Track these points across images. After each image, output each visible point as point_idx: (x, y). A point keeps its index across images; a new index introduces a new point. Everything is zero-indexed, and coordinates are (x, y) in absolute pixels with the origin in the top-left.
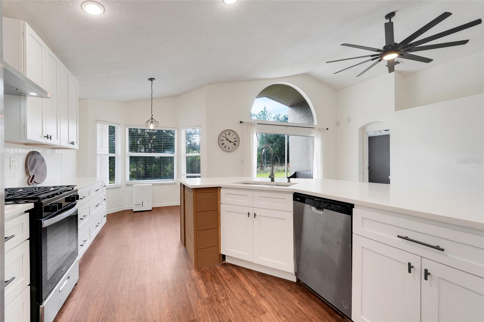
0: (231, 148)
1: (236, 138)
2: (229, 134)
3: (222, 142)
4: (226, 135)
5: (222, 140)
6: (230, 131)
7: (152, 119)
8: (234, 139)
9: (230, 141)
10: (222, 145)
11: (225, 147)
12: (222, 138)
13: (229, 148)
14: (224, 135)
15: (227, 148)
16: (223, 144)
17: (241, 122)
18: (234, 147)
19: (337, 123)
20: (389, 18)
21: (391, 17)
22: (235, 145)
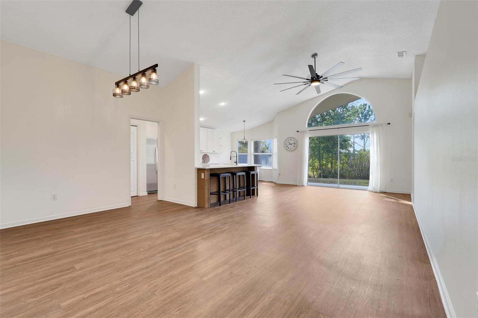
1: (295, 142)
2: (291, 140)
3: (287, 145)
6: (291, 138)
7: (244, 138)
9: (291, 144)
12: (287, 143)
13: (291, 149)
14: (288, 141)
15: (289, 149)
16: (287, 146)
17: (297, 131)
18: (294, 147)
19: (409, 114)
20: (314, 57)
21: (315, 56)
22: (294, 146)
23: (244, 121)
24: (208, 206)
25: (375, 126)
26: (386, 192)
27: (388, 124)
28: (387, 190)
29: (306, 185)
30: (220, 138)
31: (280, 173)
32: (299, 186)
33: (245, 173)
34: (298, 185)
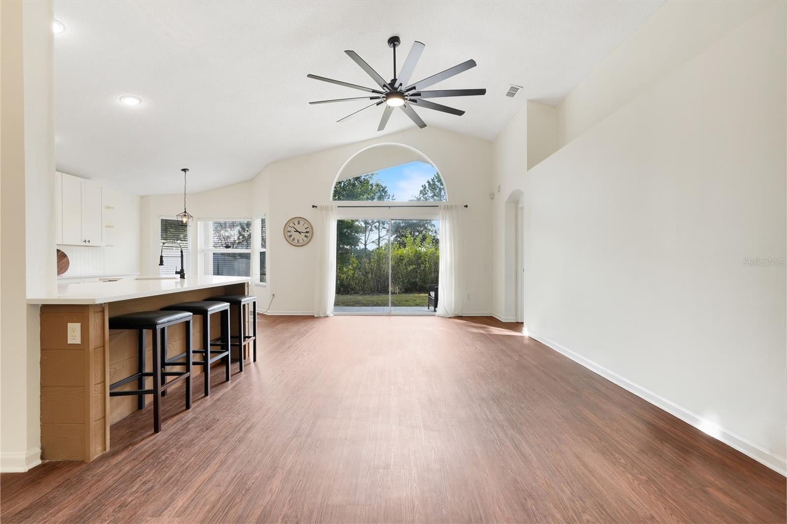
0: (301, 241)
1: (308, 228)
2: (299, 223)
3: (289, 234)
4: (295, 225)
5: (288, 232)
6: (299, 219)
7: (185, 212)
8: (306, 229)
9: (299, 232)
10: (289, 238)
11: (293, 240)
12: (289, 229)
13: (298, 241)
14: (292, 225)
15: (296, 241)
16: (290, 236)
17: (313, 206)
18: (305, 239)
19: (491, 195)
20: (392, 44)
21: (396, 43)
22: (306, 236)
23: (184, 170)
24: (105, 449)
25: (448, 208)
26: (461, 317)
27: (465, 206)
28: (464, 312)
29: (332, 315)
30: (107, 207)
31: (274, 293)
32: (317, 317)
33: (229, 304)
34: (315, 316)
